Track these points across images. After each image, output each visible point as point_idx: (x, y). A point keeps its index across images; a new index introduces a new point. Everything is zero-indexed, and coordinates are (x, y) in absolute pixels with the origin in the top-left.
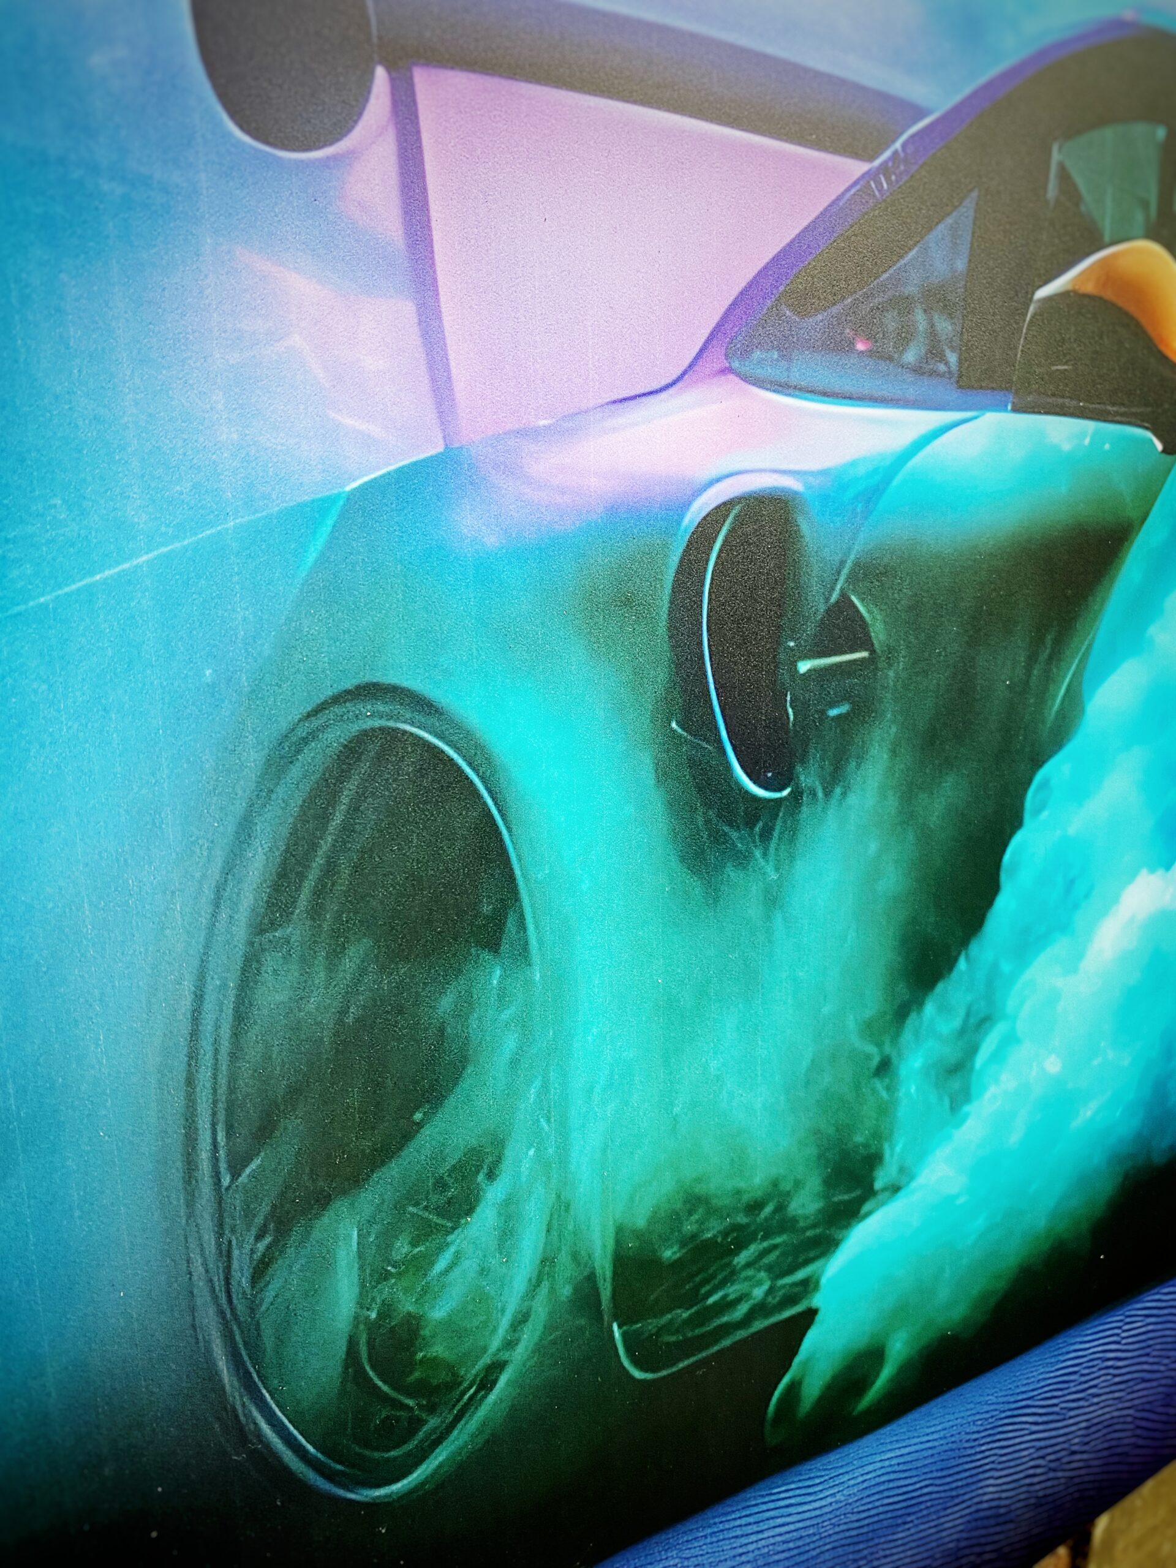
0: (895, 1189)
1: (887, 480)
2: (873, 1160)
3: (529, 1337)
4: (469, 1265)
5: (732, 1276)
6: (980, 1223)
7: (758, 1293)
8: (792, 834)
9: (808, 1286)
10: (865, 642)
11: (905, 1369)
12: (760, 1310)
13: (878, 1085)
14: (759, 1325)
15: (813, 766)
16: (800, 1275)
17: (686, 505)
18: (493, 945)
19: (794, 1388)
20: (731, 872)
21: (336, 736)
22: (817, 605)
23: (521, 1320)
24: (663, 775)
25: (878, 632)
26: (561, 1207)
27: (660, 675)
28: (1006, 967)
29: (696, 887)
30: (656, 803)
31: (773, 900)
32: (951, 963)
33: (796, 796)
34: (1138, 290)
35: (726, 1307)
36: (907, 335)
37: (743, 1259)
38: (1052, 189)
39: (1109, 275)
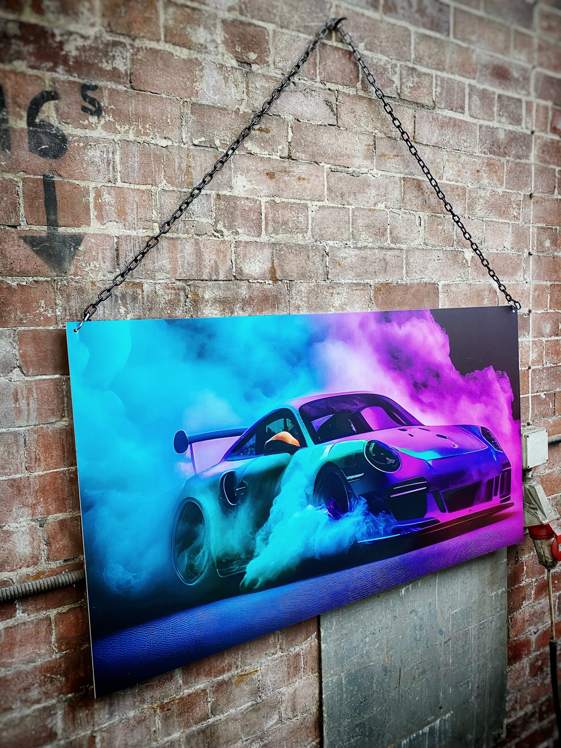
0: (257, 556)
1: (246, 467)
2: (254, 551)
3: (206, 569)
4: (199, 559)
5: (233, 565)
6: (273, 563)
7: (237, 568)
8: (237, 509)
9: (245, 568)
10: (246, 486)
11: (262, 584)
12: (237, 571)
13: (253, 541)
14: (237, 573)
15: (239, 500)
16: (243, 566)
17: (221, 475)
18: (201, 523)
19: (244, 583)
20: (229, 514)
21: (185, 503)
22: (238, 482)
23: (205, 566)
24: (220, 503)
25: (247, 484)
26: (210, 553)
27: (219, 493)
28: (272, 525)
29: (225, 516)
30: (219, 506)
31: (235, 517)
32: (263, 525)
33: (237, 505)
34: (283, 437)
35: (232, 569)
36: (248, 451)
37: (234, 563)
38: (267, 431)
39: (277, 437)
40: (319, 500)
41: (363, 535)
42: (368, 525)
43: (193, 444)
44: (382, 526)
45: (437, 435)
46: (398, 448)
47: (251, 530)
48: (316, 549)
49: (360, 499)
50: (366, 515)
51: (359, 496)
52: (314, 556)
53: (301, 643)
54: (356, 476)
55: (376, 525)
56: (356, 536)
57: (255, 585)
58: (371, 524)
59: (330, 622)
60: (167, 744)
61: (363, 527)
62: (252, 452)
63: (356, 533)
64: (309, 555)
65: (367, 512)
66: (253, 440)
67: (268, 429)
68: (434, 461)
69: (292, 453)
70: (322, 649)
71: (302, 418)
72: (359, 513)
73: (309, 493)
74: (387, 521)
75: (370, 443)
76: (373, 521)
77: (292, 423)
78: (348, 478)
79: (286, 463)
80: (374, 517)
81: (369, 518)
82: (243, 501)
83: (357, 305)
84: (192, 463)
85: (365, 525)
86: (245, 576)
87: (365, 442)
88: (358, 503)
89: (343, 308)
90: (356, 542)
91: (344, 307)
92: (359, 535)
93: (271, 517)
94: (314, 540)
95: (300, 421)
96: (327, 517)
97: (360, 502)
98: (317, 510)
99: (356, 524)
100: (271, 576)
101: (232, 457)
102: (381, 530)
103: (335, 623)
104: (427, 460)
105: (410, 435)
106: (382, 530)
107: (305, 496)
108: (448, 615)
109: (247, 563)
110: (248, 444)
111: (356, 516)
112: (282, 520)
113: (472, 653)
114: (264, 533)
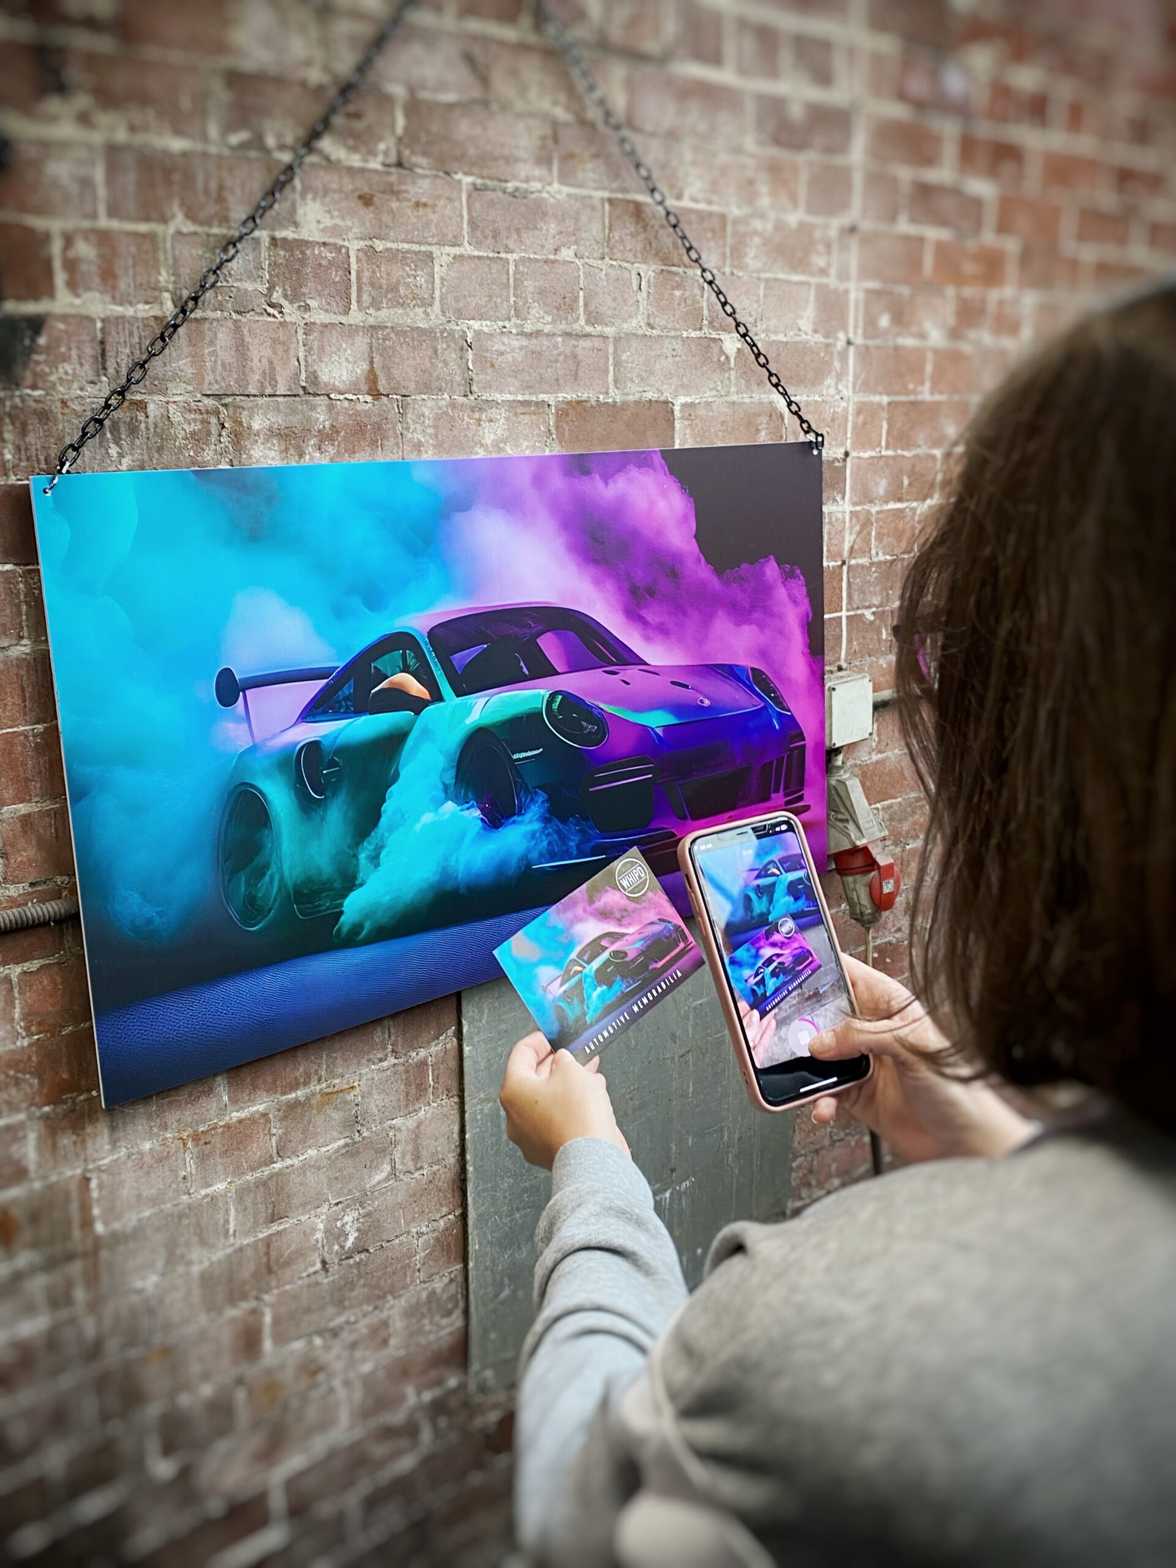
0: (361, 885)
1: (339, 734)
2: (355, 877)
3: (277, 904)
4: (265, 886)
5: (321, 898)
6: (388, 898)
7: (327, 904)
8: (326, 806)
9: (341, 905)
10: (339, 766)
11: (370, 932)
12: (328, 908)
13: (354, 860)
14: (328, 912)
15: (330, 791)
16: (338, 902)
17: (296, 746)
18: (265, 826)
19: (339, 930)
20: (313, 813)
21: (238, 792)
22: (326, 760)
23: (275, 900)
24: (296, 795)
25: (341, 763)
26: (282, 878)
27: (294, 777)
28: (386, 834)
29: (305, 816)
30: (296, 801)
31: (323, 819)
32: (370, 833)
33: (326, 798)
34: (400, 684)
35: (319, 906)
36: (341, 707)
37: (323, 895)
38: (373, 671)
39: (391, 683)
40: (466, 794)
41: (541, 855)
42: (550, 838)
43: (247, 692)
44: (574, 841)
45: (672, 683)
46: (602, 706)
47: (349, 841)
48: (460, 877)
49: (536, 793)
50: (546, 820)
51: (534, 788)
52: (458, 888)
53: (429, 1043)
54: (529, 754)
55: (563, 839)
56: (530, 856)
57: (358, 933)
58: (555, 837)
59: (478, 1008)
60: (206, 1200)
61: (542, 841)
62: (348, 707)
63: (528, 851)
64: (448, 886)
65: (548, 816)
66: (350, 687)
67: (375, 668)
68: (667, 728)
69: (417, 713)
70: (465, 1055)
71: (434, 651)
72: (535, 818)
73: (447, 782)
74: (582, 831)
75: (553, 696)
76: (558, 832)
77: (416, 657)
78: (515, 756)
79: (406, 729)
80: (561, 826)
81: (551, 827)
82: (335, 793)
83: (525, 444)
84: (246, 725)
85: (544, 838)
86: (343, 918)
87: (545, 693)
88: (532, 800)
89: (499, 448)
90: (528, 866)
91: (502, 445)
92: (534, 855)
93: (383, 820)
94: (457, 861)
95: (431, 654)
96: (480, 824)
97: (536, 798)
98: (462, 810)
99: (529, 836)
100: (385, 920)
101: (314, 716)
102: (572, 847)
103: (486, 1012)
104: (653, 726)
105: (624, 682)
106: (575, 848)
107: (441, 786)
108: (686, 1008)
109: (345, 897)
110: (340, 695)
111: (530, 822)
112: (402, 825)
113: (729, 1077)
114: (371, 847)
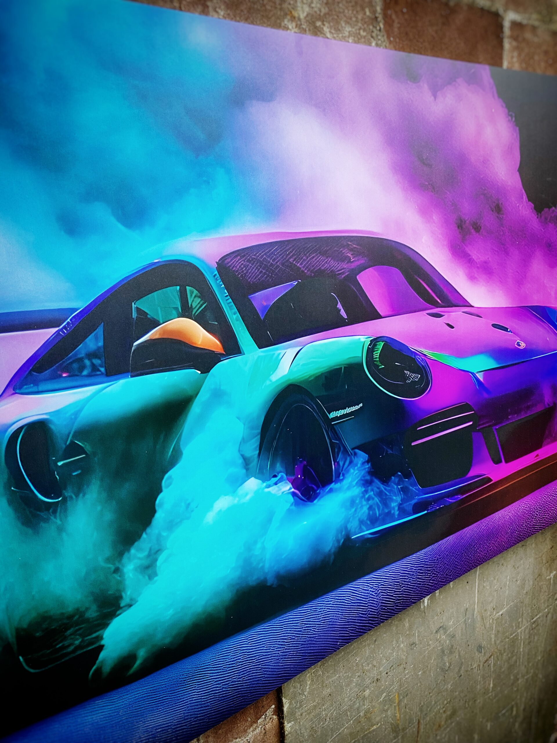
0: (130, 606)
1: (83, 407)
2: (118, 598)
5: (65, 638)
7: (77, 642)
8: (66, 510)
10: (84, 452)
13: (116, 576)
14: (79, 652)
15: (69, 489)
16: (94, 635)
17: (6, 430)
20: (43, 524)
22: (62, 446)
24: (10, 502)
25: (88, 448)
28: (164, 534)
29: (30, 531)
31: (61, 529)
32: (139, 536)
33: (65, 500)
34: (179, 332)
35: (64, 648)
36: (83, 368)
37: (69, 632)
38: (134, 315)
39: (164, 331)
40: (273, 465)
41: (361, 522)
42: (371, 502)
44: (396, 501)
45: (494, 326)
46: (426, 352)
47: (108, 552)
48: (267, 565)
49: (355, 454)
50: (366, 483)
51: (353, 449)
52: (265, 580)
54: (348, 410)
55: (385, 501)
56: (349, 526)
57: (130, 667)
58: (377, 500)
59: (300, 682)
61: (362, 507)
62: (94, 368)
63: (347, 521)
64: (253, 580)
65: (368, 478)
66: (96, 338)
67: (138, 309)
68: (487, 372)
69: (206, 369)
70: (286, 733)
71: (227, 288)
72: (354, 483)
73: (248, 454)
74: (405, 490)
75: (374, 343)
76: (380, 494)
77: (202, 296)
78: (332, 415)
79: (190, 393)
80: (382, 487)
81: (372, 490)
82: (79, 490)
85: (364, 503)
86: (102, 655)
87: (365, 340)
88: (351, 462)
90: (348, 538)
92: (353, 525)
93: (160, 516)
94: (263, 548)
95: (222, 293)
96: (291, 499)
97: (355, 460)
98: (269, 486)
99: (348, 504)
100: (167, 641)
101: (36, 383)
102: (394, 508)
103: (309, 683)
104: (475, 372)
105: (448, 325)
106: (396, 508)
107: (240, 461)
108: (491, 621)
109: (105, 625)
110: (82, 350)
111: (349, 488)
112: (188, 518)
114: (142, 555)
